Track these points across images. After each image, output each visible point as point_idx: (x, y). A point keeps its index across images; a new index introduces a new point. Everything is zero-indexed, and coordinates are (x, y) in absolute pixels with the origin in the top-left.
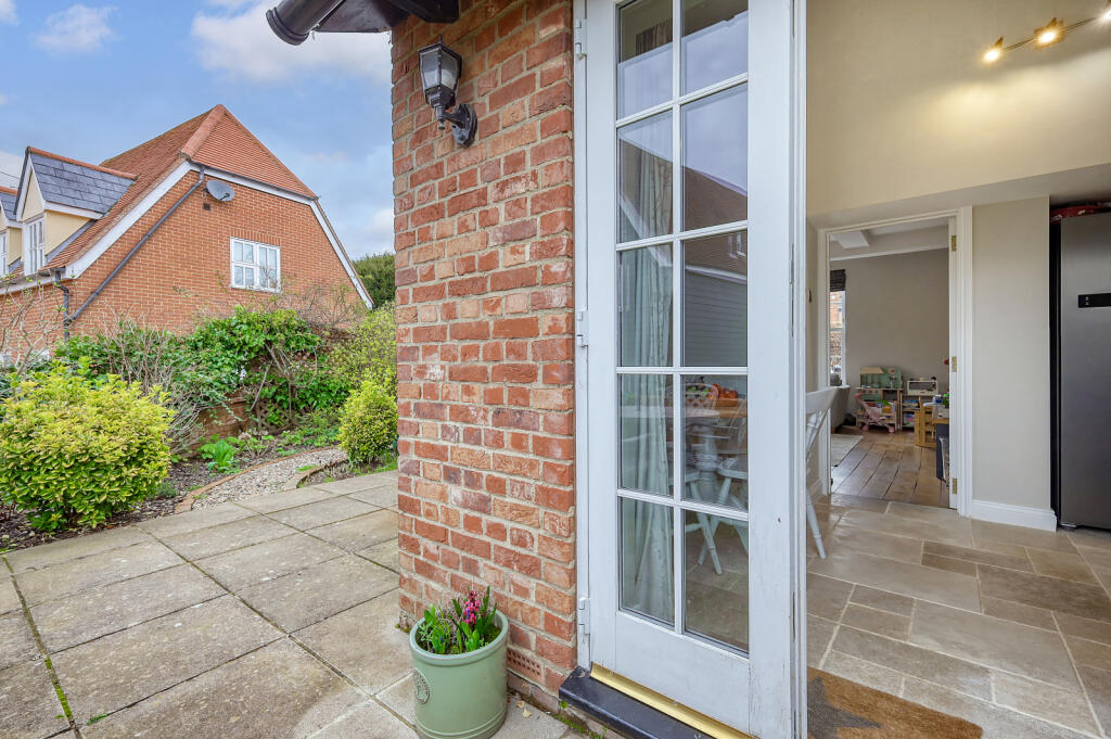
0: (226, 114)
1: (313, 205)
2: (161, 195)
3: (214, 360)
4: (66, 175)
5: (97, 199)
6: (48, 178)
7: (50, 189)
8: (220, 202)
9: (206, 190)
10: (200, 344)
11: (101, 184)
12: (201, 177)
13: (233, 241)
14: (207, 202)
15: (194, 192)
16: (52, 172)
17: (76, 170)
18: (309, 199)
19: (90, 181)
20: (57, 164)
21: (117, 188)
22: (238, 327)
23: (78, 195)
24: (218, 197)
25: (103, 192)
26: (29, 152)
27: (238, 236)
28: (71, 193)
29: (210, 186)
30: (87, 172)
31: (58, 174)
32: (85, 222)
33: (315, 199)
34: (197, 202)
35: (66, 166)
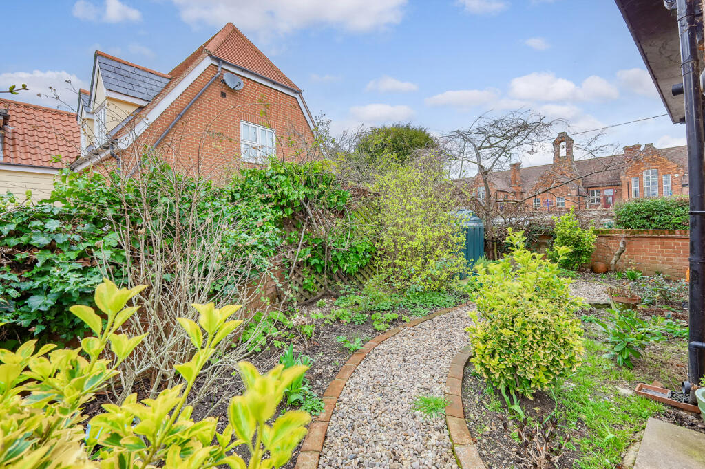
0: (235, 30)
1: (298, 97)
2: (190, 83)
3: (254, 215)
4: (122, 72)
5: (144, 91)
6: (109, 73)
7: (110, 81)
8: (232, 91)
9: (223, 81)
10: (237, 196)
11: (147, 80)
12: (220, 69)
13: (242, 123)
14: (223, 91)
15: (213, 82)
16: (112, 69)
17: (130, 69)
18: (295, 92)
19: (140, 78)
20: (116, 64)
21: (159, 84)
22: (274, 178)
23: (130, 87)
24: (232, 86)
25: (147, 86)
26: (97, 54)
27: (246, 120)
28: (126, 85)
29: (226, 77)
30: (137, 71)
31: (116, 71)
32: (136, 108)
33: (300, 92)
34: (217, 90)
35: (123, 67)
